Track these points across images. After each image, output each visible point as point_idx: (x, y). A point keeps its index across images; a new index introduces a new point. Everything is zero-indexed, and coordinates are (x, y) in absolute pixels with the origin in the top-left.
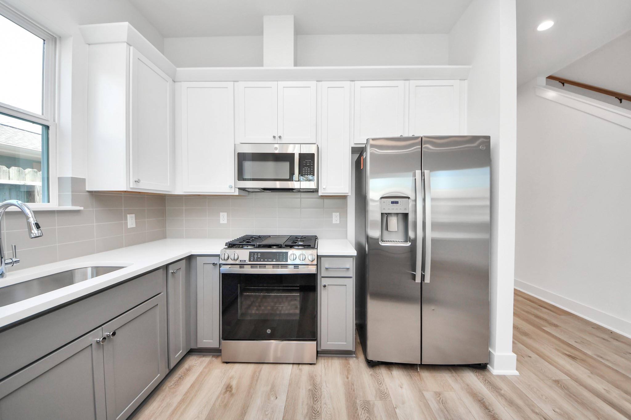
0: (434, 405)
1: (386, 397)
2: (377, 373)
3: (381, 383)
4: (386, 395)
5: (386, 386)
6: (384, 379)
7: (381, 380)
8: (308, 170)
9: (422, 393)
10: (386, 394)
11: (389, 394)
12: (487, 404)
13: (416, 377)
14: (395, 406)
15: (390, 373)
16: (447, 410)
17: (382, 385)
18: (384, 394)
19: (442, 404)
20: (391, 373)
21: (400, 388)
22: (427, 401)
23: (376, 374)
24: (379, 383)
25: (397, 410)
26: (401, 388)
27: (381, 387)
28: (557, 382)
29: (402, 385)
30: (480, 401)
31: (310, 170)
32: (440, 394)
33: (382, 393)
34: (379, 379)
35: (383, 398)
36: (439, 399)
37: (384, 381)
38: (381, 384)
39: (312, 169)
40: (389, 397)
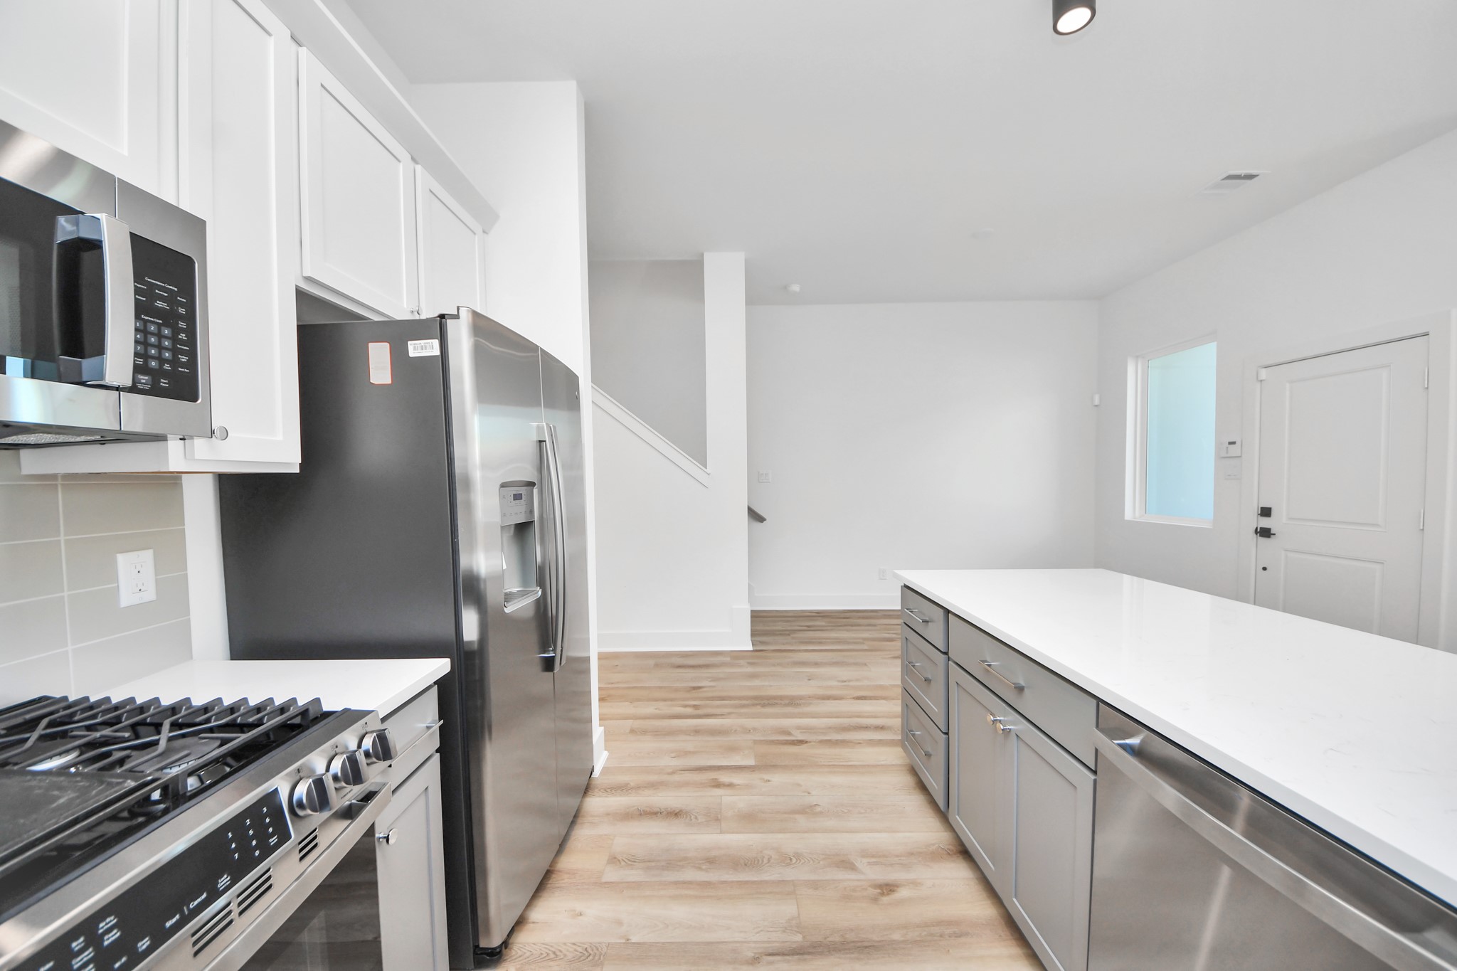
0: (634, 875)
1: (596, 951)
2: (520, 953)
3: (554, 953)
4: (593, 950)
5: (565, 944)
6: (543, 944)
7: (545, 950)
8: (160, 336)
9: (606, 883)
10: (589, 950)
11: (590, 943)
12: (648, 809)
13: (563, 880)
14: (624, 941)
15: (532, 925)
16: (649, 861)
17: (561, 951)
18: (587, 954)
19: (635, 863)
20: (533, 923)
21: (580, 917)
22: (625, 882)
23: (520, 956)
24: (552, 956)
25: (634, 939)
26: (581, 915)
27: (565, 955)
28: (632, 731)
29: (575, 911)
30: (641, 814)
31: (174, 339)
32: (615, 858)
33: (583, 958)
34: (542, 954)
35: (597, 958)
36: (623, 863)
37: (552, 946)
38: (558, 953)
39: (182, 336)
40: (597, 945)
